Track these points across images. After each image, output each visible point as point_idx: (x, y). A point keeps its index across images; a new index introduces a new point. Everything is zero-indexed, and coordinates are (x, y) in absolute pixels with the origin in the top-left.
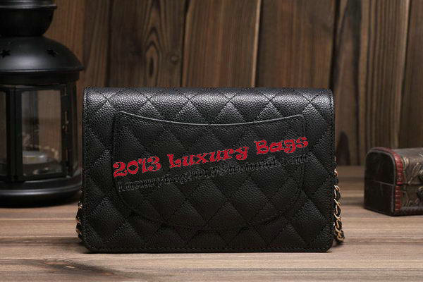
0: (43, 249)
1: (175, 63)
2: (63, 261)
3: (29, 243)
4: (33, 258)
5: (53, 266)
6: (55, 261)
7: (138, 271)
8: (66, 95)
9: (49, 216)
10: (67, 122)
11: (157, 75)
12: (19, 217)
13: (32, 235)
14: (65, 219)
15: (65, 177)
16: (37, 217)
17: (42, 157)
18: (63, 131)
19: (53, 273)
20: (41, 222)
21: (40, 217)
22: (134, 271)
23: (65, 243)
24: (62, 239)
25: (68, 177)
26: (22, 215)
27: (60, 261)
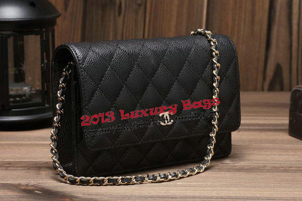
0: (19, 173)
1: (140, 5)
2: (33, 186)
3: (9, 167)
4: (9, 182)
5: (25, 191)
6: (27, 185)
7: (93, 197)
8: (44, 38)
9: (29, 139)
10: (46, 61)
11: (125, 16)
12: (4, 141)
13: (12, 159)
14: (42, 142)
15: (44, 105)
16: (19, 140)
17: (26, 88)
18: (42, 68)
19: (23, 198)
20: (21, 145)
21: (22, 141)
22: (90, 197)
23: (38, 167)
24: (36, 163)
25: (47, 105)
26: (7, 139)
27: (31, 186)
